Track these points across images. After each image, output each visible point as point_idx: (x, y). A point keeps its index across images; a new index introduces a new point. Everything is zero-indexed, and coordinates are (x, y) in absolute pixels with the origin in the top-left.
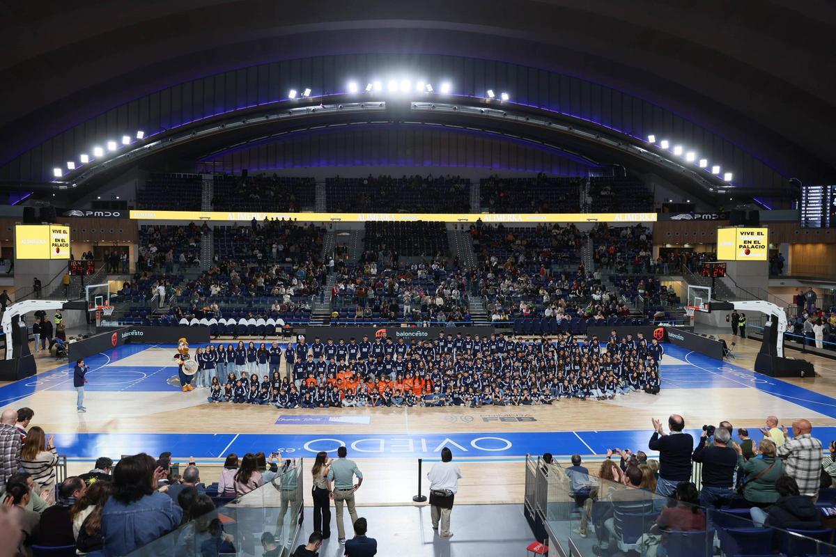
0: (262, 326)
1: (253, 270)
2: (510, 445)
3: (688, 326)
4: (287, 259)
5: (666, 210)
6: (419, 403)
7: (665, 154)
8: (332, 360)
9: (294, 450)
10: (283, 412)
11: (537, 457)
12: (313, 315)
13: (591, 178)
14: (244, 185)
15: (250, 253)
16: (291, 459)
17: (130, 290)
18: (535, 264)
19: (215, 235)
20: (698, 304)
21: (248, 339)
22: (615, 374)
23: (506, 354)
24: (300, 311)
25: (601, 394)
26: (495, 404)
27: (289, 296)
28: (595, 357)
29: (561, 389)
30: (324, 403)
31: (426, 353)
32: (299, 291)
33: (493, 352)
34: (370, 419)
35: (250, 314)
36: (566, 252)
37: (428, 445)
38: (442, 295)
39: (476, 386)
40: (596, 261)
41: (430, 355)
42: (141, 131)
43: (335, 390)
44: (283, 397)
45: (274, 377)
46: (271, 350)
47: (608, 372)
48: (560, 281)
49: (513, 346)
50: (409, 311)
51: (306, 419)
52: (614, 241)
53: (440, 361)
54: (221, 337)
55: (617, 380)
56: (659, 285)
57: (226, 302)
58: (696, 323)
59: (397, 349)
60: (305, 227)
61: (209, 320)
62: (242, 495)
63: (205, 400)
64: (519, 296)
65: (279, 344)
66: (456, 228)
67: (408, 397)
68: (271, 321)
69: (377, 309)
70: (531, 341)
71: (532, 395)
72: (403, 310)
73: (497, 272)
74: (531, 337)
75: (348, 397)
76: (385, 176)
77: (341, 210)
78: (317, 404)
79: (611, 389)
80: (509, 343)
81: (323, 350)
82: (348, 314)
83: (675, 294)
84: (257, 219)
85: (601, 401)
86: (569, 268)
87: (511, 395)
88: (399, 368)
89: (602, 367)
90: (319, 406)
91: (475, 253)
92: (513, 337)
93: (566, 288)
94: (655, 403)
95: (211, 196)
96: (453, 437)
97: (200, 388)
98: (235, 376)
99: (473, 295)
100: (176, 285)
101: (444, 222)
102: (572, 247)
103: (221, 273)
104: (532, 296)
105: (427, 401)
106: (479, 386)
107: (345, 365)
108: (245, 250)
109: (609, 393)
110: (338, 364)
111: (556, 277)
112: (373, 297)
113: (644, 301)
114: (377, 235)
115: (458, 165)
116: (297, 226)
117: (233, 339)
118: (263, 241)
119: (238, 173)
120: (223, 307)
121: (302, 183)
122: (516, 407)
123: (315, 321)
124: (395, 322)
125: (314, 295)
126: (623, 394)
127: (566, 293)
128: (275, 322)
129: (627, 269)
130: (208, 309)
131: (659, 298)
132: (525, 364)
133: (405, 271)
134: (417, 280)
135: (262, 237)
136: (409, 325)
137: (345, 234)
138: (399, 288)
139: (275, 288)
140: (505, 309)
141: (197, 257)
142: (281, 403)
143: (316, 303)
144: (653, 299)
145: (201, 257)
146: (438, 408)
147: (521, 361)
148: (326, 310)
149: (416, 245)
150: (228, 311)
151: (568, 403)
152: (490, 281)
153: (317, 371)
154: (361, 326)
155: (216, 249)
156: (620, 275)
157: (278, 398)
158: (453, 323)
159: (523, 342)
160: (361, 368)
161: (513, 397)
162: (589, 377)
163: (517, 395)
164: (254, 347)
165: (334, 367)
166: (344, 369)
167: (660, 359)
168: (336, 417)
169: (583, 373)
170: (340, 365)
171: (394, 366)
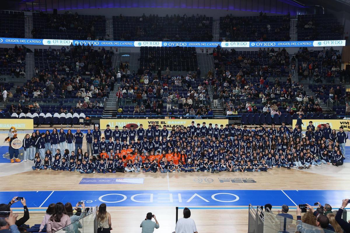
0: (70, 118)
1: (63, 81)
2: (238, 198)
4: (87, 73)
6: (177, 170)
8: (118, 141)
9: (92, 201)
10: (84, 176)
11: (257, 206)
12: (105, 110)
13: (298, 15)
14: (55, 20)
15: (61, 68)
16: (90, 207)
18: (257, 76)
19: (35, 55)
21: (60, 127)
22: (311, 151)
23: (236, 137)
24: (96, 108)
25: (301, 165)
26: (228, 171)
27: (88, 98)
28: (298, 140)
29: (274, 161)
31: (182, 136)
32: (95, 94)
34: (144, 180)
35: (61, 110)
36: (279, 68)
37: (182, 198)
39: (215, 159)
40: (300, 74)
41: (184, 138)
44: (84, 166)
45: (78, 153)
46: (76, 134)
48: (274, 88)
49: (241, 132)
50: (170, 108)
51: (100, 181)
52: (313, 61)
54: (42, 126)
55: (313, 156)
56: (345, 91)
57: (44, 101)
59: (162, 133)
60: (99, 50)
61: (32, 114)
63: (29, 168)
64: (245, 98)
65: (82, 130)
66: (203, 52)
67: (169, 166)
68: (76, 115)
69: (148, 106)
70: (254, 129)
71: (254, 165)
72: (166, 108)
73: (230, 82)
74: (253, 126)
75: (129, 166)
76: (154, 15)
77: (123, 39)
79: (308, 162)
80: (238, 130)
81: (112, 134)
82: (129, 110)
84: (65, 44)
86: (281, 79)
88: (164, 146)
89: (302, 147)
92: (241, 126)
93: (278, 92)
94: (340, 172)
95: (31, 28)
96: (199, 193)
97: (26, 160)
98: (50, 152)
101: (194, 47)
102: (283, 64)
103: (40, 81)
104: (255, 98)
106: (217, 159)
107: (127, 144)
108: (57, 66)
109: (307, 165)
110: (122, 143)
111: (272, 85)
112: (146, 98)
113: (333, 102)
114: (149, 56)
115: (204, 7)
116: (93, 50)
117: (50, 127)
118: (69, 60)
119: (50, 11)
120: (42, 105)
121: (96, 19)
122: (242, 173)
123: (107, 115)
124: (161, 116)
125: (106, 97)
126: (317, 166)
127: (278, 96)
128: (79, 115)
129: (322, 79)
130: (32, 106)
131: (344, 100)
132: (249, 144)
133: (168, 81)
134: (176, 87)
135: (69, 57)
136: (170, 118)
137: (126, 55)
138: (163, 93)
139: (79, 92)
140: (236, 107)
141: (23, 70)
142: (83, 170)
143: (107, 103)
144: (340, 101)
145: (26, 70)
146: (190, 173)
147: (246, 142)
148: (114, 107)
149: (175, 63)
150: (46, 108)
151: (278, 171)
152: (226, 88)
154: (138, 118)
155: (37, 65)
156: (316, 84)
158: (200, 116)
159: (248, 129)
160: (138, 146)
161: (240, 167)
162: (293, 153)
163: (243, 165)
164: (63, 132)
165: (119, 146)
166: (127, 147)
167: (345, 142)
168: (121, 179)
169: (288, 151)
170: (124, 144)
171: (160, 145)
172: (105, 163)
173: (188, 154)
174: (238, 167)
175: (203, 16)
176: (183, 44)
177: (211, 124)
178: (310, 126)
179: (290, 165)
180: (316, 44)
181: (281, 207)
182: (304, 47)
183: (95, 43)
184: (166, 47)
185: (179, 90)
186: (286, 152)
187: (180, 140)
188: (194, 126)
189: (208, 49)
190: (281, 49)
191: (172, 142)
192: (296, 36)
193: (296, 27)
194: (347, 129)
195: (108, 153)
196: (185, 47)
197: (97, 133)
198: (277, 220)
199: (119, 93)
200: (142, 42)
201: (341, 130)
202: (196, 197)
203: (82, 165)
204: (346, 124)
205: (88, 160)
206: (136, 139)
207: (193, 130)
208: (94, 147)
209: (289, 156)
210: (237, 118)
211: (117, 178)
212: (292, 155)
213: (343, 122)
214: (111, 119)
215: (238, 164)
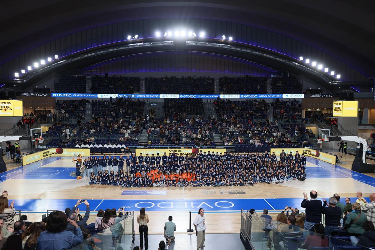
0: (115, 148)
1: (110, 122)
2: (233, 205)
3: (319, 148)
4: (127, 116)
5: (308, 93)
6: (190, 185)
7: (308, 66)
8: (148, 164)
9: (130, 207)
10: (124, 189)
11: (246, 211)
12: (139, 143)
13: (272, 77)
14: (106, 81)
15: (109, 113)
16: (129, 212)
17: (52, 131)
18: (245, 118)
19: (92, 105)
20: (324, 138)
21: (108, 154)
22: (284, 171)
23: (231, 162)
24: (133, 141)
25: (277, 181)
26: (226, 186)
27: (128, 134)
28: (274, 163)
29: (258, 179)
30: (145, 185)
31: (193, 161)
32: (133, 131)
33: (225, 160)
34: (167, 192)
35: (109, 142)
36: (260, 113)
37: (194, 205)
38: (201, 133)
39: (217, 177)
40: (274, 117)
41: (195, 162)
42: (57, 55)
43: (150, 178)
44: (125, 182)
45: (121, 173)
46: (119, 160)
47: (280, 170)
48: (257, 127)
49: (235, 158)
50: (185, 141)
51: (136, 193)
52: (283, 108)
53: (200, 165)
54: (96, 153)
55: (285, 174)
56: (305, 128)
57: (98, 136)
58: (323, 147)
59: (179, 159)
60: (135, 101)
61: (89, 145)
62: (105, 229)
63: (87, 183)
64: (238, 134)
65: (123, 157)
66: (207, 101)
67: (184, 182)
68: (119, 146)
69: (169, 140)
70: (243, 155)
71: (244, 181)
72: (182, 140)
73: (227, 122)
74: (243, 153)
75: (156, 182)
76: (173, 77)
77: (152, 93)
78: (141, 186)
79: (282, 178)
80: (233, 156)
81: (144, 159)
82: (156, 142)
83: (313, 133)
84: (112, 97)
85: (277, 184)
86: (262, 120)
87: (234, 181)
88: (181, 168)
89: (277, 168)
91: (216, 113)
92: (235, 154)
93: (260, 130)
95: (90, 86)
96: (206, 201)
97: (85, 177)
98: (101, 172)
99: (215, 133)
100: (74, 129)
101: (202, 99)
102: (263, 110)
103: (95, 122)
104: (244, 134)
105: (194, 184)
106: (218, 176)
107: (154, 167)
109: (281, 180)
110: (151, 166)
111: (256, 125)
112: (168, 134)
113: (298, 136)
114: (170, 105)
115: (208, 71)
116: (131, 100)
117: (101, 154)
118: (115, 108)
119: (103, 75)
120: (96, 139)
121: (134, 80)
122: (236, 187)
123: (140, 146)
124: (178, 146)
125: (140, 133)
126: (288, 181)
127: (260, 132)
128: (121, 146)
129: (289, 121)
130: (89, 140)
131: (305, 135)
132: (240, 166)
133: (183, 122)
134: (189, 126)
135: (115, 106)
136: (185, 148)
137: (154, 104)
138: (180, 130)
139: (121, 130)
140: (231, 140)
141: (84, 115)
142: (124, 185)
143: (140, 137)
144: (302, 135)
145: (86, 115)
146: (199, 187)
147: (238, 165)
148: (145, 141)
150: (99, 141)
151: (261, 185)
152: (224, 127)
153: (141, 169)
154: (162, 148)
155: (93, 111)
156: (286, 124)
157: (123, 182)
159: (240, 155)
160: (162, 168)
162: (271, 172)
163: (237, 181)
164: (111, 158)
165: (149, 168)
166: (154, 169)
168: (150, 191)
169: (268, 170)
171: (179, 167)
172: (140, 180)
173: (198, 173)
174: (233, 182)
175: (207, 78)
176: (194, 96)
177: (213, 152)
178: (282, 153)
179: (269, 181)
180: (285, 96)
181: (263, 210)
182: (277, 99)
183: (133, 96)
184: (182, 99)
185: (191, 128)
186: (267, 172)
187: (192, 164)
188: (202, 154)
189: (211, 99)
190: (262, 100)
191: (186, 165)
192: (271, 91)
193: (270, 85)
194: (307, 155)
195: (142, 173)
196: (195, 98)
197: (134, 159)
198: (261, 220)
199: (149, 131)
200: (165, 95)
201: (303, 156)
202: (204, 204)
203: (123, 181)
204: (307, 151)
205: (127, 178)
206: (161, 163)
207: (201, 157)
208: (131, 169)
209: (269, 174)
210: (232, 148)
211: (147, 191)
212: (271, 174)
213: (304, 150)
214: (143, 148)
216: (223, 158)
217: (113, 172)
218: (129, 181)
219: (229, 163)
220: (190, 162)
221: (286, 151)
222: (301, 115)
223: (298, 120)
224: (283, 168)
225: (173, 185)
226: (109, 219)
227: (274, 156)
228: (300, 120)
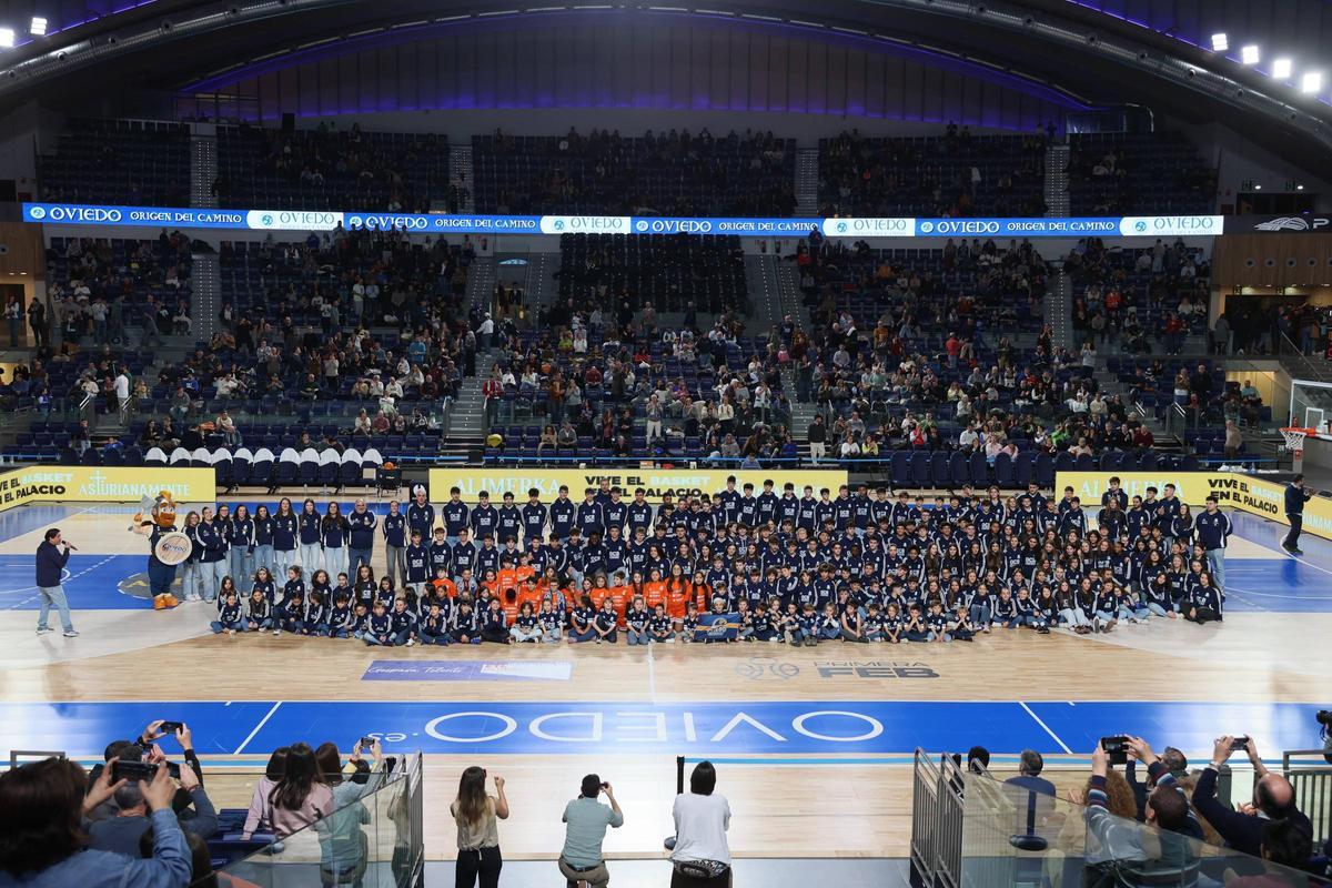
0: (333, 465)
1: (310, 342)
2: (878, 728)
4: (387, 318)
5: (1243, 209)
6: (679, 635)
7: (1251, 79)
8: (488, 542)
9: (404, 737)
10: (376, 654)
11: (940, 755)
12: (446, 440)
13: (1072, 135)
14: (287, 149)
15: (303, 302)
16: (397, 756)
17: (28, 382)
18: (939, 330)
19: (222, 262)
20: (1314, 423)
21: (303, 495)
22: (1116, 576)
23: (871, 530)
24: (417, 432)
25: (1084, 621)
26: (846, 640)
27: (392, 400)
28: (1073, 537)
29: (995, 609)
30: (471, 635)
31: (695, 525)
32: (415, 387)
33: (843, 525)
34: (572, 669)
35: (305, 437)
36: (1011, 305)
37: (698, 726)
39: (805, 598)
40: (1078, 324)
41: (704, 531)
42: (41, 15)
43: (496, 605)
44: (379, 621)
45: (360, 578)
46: (352, 518)
48: (994, 369)
49: (889, 512)
50: (658, 434)
51: (431, 670)
52: (1121, 281)
53: (727, 543)
54: (242, 490)
55: (1122, 589)
56: (1224, 378)
57: (252, 411)
58: (1306, 464)
59: (632, 516)
60: (426, 246)
61: (212, 452)
63: (204, 628)
64: (902, 401)
65: (372, 506)
66: (764, 251)
67: (655, 622)
68: (352, 455)
69: (585, 428)
70: (932, 502)
71: (930, 621)
72: (643, 431)
73: (854, 347)
74: (928, 493)
75: (523, 622)
76: (605, 131)
77: (506, 209)
78: (456, 637)
79: (1107, 610)
80: (879, 506)
81: (469, 516)
82: (523, 439)
83: (1260, 400)
85: (1085, 636)
86: (1017, 340)
87: (882, 621)
89: (1087, 561)
90: (459, 640)
91: (805, 306)
92: (888, 493)
93: (1009, 383)
94: (1208, 643)
95: (212, 174)
96: (753, 710)
97: (193, 599)
98: (269, 575)
99: (800, 400)
100: (137, 373)
101: (737, 236)
102: (1024, 292)
103: (238, 345)
104: (932, 400)
105: (697, 630)
106: (812, 598)
107: (516, 551)
108: (292, 297)
109: (1104, 618)
110: (500, 549)
111: (989, 359)
112: (579, 401)
113: (1186, 415)
114: (588, 265)
115: (768, 108)
116: (407, 243)
117: (268, 494)
118: (332, 276)
119: (272, 120)
120: (244, 422)
121: (419, 145)
122: (893, 647)
123: (451, 454)
124: (627, 459)
125: (449, 397)
126: (1135, 622)
127: (1008, 395)
128: (362, 455)
129: (1149, 342)
130: (212, 427)
131: (1221, 409)
132: (914, 551)
133: (649, 345)
134: (676, 364)
135: (331, 267)
136: (658, 465)
137: (515, 262)
138: (635, 383)
139: (360, 382)
140: (872, 430)
141: (182, 309)
142: (374, 633)
143: (451, 415)
144: (1207, 410)
145: (193, 310)
146: (722, 646)
147: (905, 545)
148: (475, 431)
149: (674, 287)
150: (256, 431)
151: (1010, 639)
152: (838, 369)
153: (456, 563)
154: (552, 465)
155: (227, 293)
156: (1132, 357)
157: (369, 623)
158: (756, 460)
159: (911, 502)
160: (554, 558)
161: (885, 625)
162: (1056, 582)
163: (895, 620)
164: (314, 511)
165: (492, 556)
166: (515, 560)
167: (1223, 545)
168: (497, 664)
169: (1042, 573)
170: (506, 552)
171: (627, 553)
173: (715, 583)
174: (879, 627)
175: (765, 136)
176: (700, 226)
177: (789, 486)
178: (1111, 492)
179: (1048, 620)
180: (1129, 226)
181: (1018, 756)
182: (1091, 238)
183: (415, 223)
184: (644, 236)
185: (685, 375)
186: (1036, 579)
187: (688, 540)
188: (735, 493)
189: (782, 241)
190: (1019, 243)
191: (664, 545)
192: (1064, 200)
193: (1064, 171)
194: (1230, 502)
195: (457, 579)
196: (706, 236)
197: (420, 515)
198: (1007, 801)
199: (492, 385)
200: (567, 219)
201: (1212, 505)
202: (743, 725)
203: (370, 618)
204: (1228, 485)
205: (392, 603)
206: (547, 532)
207: (730, 506)
208: (410, 560)
209: (1045, 589)
210: (875, 468)
211: (484, 663)
212: (1054, 588)
213: (1216, 481)
214: (466, 467)
215: (878, 618)
216: (833, 513)
217: (327, 575)
218: (395, 615)
219: (862, 538)
220: (681, 532)
221: (1130, 485)
222: (1203, 318)
223: (1189, 341)
224: (1114, 563)
225: (603, 633)
226: (306, 788)
227: (1071, 508)
228: (1202, 342)
